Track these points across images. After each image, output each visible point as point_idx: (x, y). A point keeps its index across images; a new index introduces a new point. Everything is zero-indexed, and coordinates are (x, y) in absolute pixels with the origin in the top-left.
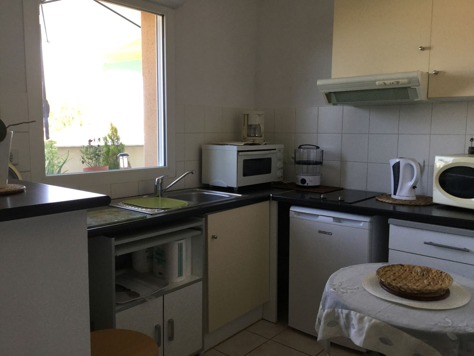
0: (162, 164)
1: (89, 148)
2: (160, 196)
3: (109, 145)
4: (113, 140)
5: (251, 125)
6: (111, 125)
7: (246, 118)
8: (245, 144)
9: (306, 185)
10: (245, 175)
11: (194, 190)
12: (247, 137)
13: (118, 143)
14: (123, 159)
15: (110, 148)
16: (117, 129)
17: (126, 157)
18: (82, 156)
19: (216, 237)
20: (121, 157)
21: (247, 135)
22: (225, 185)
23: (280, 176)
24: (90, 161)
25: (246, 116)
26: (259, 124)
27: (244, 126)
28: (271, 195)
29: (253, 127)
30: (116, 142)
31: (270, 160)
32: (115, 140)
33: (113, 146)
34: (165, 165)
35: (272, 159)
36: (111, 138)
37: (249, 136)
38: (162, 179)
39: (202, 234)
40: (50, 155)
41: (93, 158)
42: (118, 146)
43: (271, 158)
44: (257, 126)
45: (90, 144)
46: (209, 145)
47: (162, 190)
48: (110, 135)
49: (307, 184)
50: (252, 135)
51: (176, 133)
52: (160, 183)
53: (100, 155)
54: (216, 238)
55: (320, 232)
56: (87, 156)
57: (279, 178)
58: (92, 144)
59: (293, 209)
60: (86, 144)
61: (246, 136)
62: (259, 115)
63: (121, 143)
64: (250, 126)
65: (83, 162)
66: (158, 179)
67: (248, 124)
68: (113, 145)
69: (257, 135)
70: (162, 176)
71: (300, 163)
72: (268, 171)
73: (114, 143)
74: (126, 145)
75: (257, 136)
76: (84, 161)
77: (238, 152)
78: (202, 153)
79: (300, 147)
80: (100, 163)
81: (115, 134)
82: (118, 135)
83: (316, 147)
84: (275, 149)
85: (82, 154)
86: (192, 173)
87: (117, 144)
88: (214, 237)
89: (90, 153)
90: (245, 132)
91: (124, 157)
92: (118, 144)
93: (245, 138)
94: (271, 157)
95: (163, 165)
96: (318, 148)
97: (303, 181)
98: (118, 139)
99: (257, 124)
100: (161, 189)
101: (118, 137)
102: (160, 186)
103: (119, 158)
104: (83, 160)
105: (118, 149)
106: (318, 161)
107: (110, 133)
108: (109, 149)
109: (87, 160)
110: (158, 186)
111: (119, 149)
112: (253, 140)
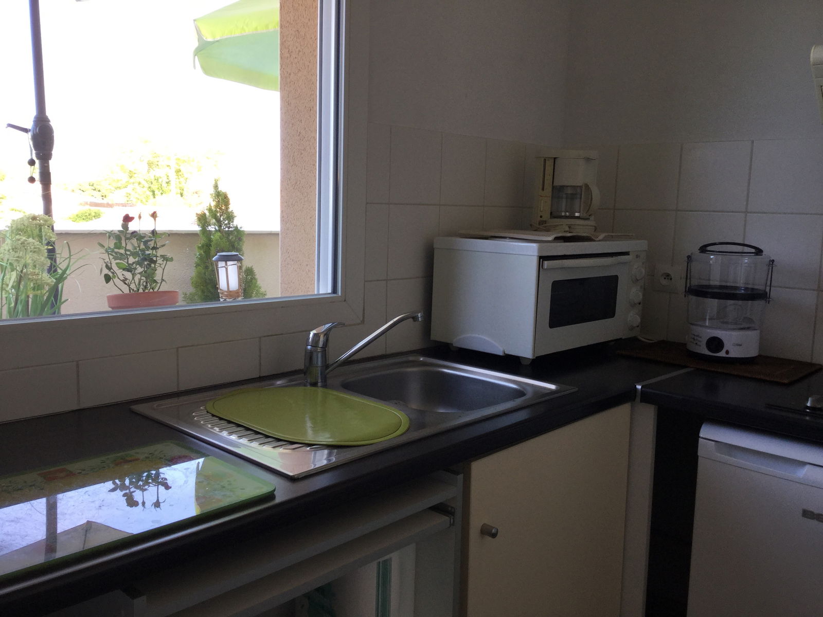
0: (325, 288)
1: (123, 239)
2: (319, 384)
3: (210, 231)
4: (219, 222)
5: (562, 188)
6: (216, 187)
7: (549, 169)
8: (557, 239)
9: (722, 354)
10: (554, 323)
11: (411, 358)
12: (551, 218)
13: (229, 227)
14: (227, 269)
15: (212, 237)
16: (229, 196)
17: (235, 262)
18: (107, 260)
19: (493, 531)
20: (222, 264)
21: (551, 213)
22: (498, 348)
23: (635, 325)
24: (128, 275)
25: (549, 164)
26: (587, 186)
27: (543, 189)
28: (639, 387)
29: (569, 191)
30: (226, 224)
31: (614, 280)
32: (224, 219)
33: (219, 234)
34: (334, 290)
35: (619, 279)
36: (215, 217)
37: (555, 217)
38: (327, 333)
39: (453, 525)
40: (18, 257)
41: (135, 269)
42: (229, 233)
43: (616, 277)
44: (579, 190)
45: (125, 226)
46: (454, 239)
47: (326, 366)
48: (213, 209)
49: (727, 352)
50: (563, 214)
51: (367, 203)
52: (321, 344)
53: (155, 259)
54: (494, 536)
55: (807, 514)
56: (118, 261)
57: (632, 328)
58: (132, 226)
59: (708, 433)
60: (117, 226)
61: (546, 216)
62: (588, 160)
63: (237, 227)
64: (558, 191)
65: (108, 279)
66: (315, 335)
67: (555, 184)
68: (219, 231)
69: (577, 214)
70: (327, 326)
71: (702, 292)
72: (607, 310)
73: (220, 226)
74: (246, 233)
75: (578, 218)
76: (111, 275)
77: (542, 259)
78: (435, 261)
79: (703, 249)
80: (155, 281)
81: (223, 208)
82: (230, 210)
83: (753, 250)
84: (627, 253)
85: (106, 256)
86: (415, 318)
87: (227, 229)
88: (488, 532)
89: (128, 253)
90: (544, 206)
91: (229, 263)
92: (230, 229)
93: (545, 222)
94: (617, 274)
95: (330, 291)
96: (759, 252)
97: (716, 344)
98: (230, 217)
99: (579, 184)
100: (322, 362)
101: (229, 213)
102: (320, 355)
103: (217, 266)
104: (106, 271)
105: (230, 241)
106: (760, 290)
107: (213, 204)
108: (210, 240)
109: (120, 273)
110: (315, 354)
111: (233, 240)
112: (569, 227)
